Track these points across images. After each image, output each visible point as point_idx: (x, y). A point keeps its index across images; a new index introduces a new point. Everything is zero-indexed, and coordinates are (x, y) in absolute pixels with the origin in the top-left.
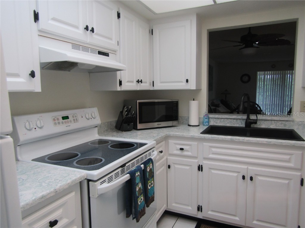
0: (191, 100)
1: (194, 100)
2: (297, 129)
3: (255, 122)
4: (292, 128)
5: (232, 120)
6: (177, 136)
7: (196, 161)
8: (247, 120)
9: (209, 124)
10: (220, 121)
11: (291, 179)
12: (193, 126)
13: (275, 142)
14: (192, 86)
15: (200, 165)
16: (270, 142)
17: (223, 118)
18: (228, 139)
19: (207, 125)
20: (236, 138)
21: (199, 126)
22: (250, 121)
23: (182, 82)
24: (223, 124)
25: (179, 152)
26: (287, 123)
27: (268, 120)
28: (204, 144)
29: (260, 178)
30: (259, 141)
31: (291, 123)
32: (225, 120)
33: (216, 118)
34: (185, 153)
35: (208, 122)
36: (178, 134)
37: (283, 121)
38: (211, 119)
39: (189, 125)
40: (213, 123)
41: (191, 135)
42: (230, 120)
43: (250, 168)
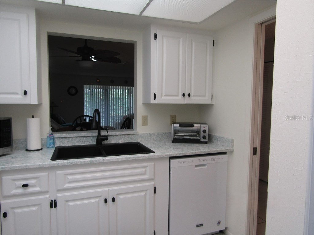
0: (30, 118)
1: (33, 117)
2: (141, 141)
3: (106, 138)
4: (137, 141)
5: (82, 139)
6: (18, 168)
7: (47, 196)
8: (98, 137)
9: (54, 146)
10: (67, 140)
11: (147, 190)
12: (34, 151)
13: (133, 157)
14: (32, 99)
15: (52, 201)
16: (129, 158)
17: (72, 137)
18: (88, 162)
19: (53, 147)
20: (96, 159)
21: (41, 149)
22: (101, 137)
23: (17, 94)
24: (71, 144)
25: (21, 191)
26: (133, 136)
27: (117, 135)
28: (58, 172)
29: (121, 197)
30: (119, 158)
31: (136, 136)
32: (74, 138)
33: (62, 138)
34: (30, 190)
35: (54, 143)
36: (17, 165)
37: (130, 134)
38: (56, 139)
39: (27, 150)
40: (59, 144)
41: (40, 165)
42: (79, 138)
43: (111, 189)
